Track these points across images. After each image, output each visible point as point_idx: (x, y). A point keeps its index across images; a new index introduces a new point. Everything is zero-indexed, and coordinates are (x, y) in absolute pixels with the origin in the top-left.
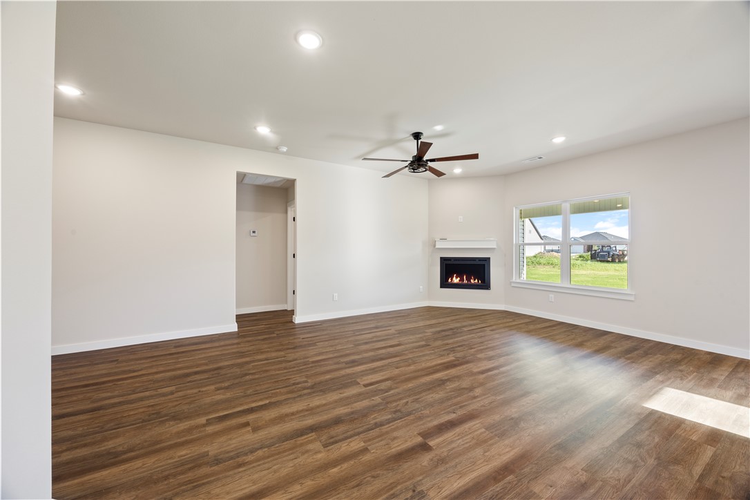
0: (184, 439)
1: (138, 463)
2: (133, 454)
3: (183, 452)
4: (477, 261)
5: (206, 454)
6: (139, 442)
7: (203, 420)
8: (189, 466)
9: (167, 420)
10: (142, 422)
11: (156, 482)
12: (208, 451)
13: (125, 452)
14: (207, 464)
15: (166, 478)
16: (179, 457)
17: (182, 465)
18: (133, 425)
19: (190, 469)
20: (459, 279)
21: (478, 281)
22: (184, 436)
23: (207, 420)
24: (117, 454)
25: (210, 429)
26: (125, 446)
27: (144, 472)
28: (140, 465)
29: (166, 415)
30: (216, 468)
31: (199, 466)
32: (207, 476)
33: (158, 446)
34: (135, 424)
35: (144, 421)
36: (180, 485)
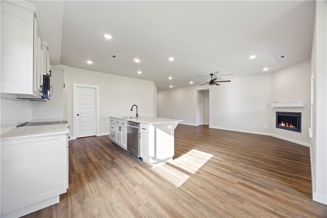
4: (294, 114)
20: (284, 124)
21: (294, 127)
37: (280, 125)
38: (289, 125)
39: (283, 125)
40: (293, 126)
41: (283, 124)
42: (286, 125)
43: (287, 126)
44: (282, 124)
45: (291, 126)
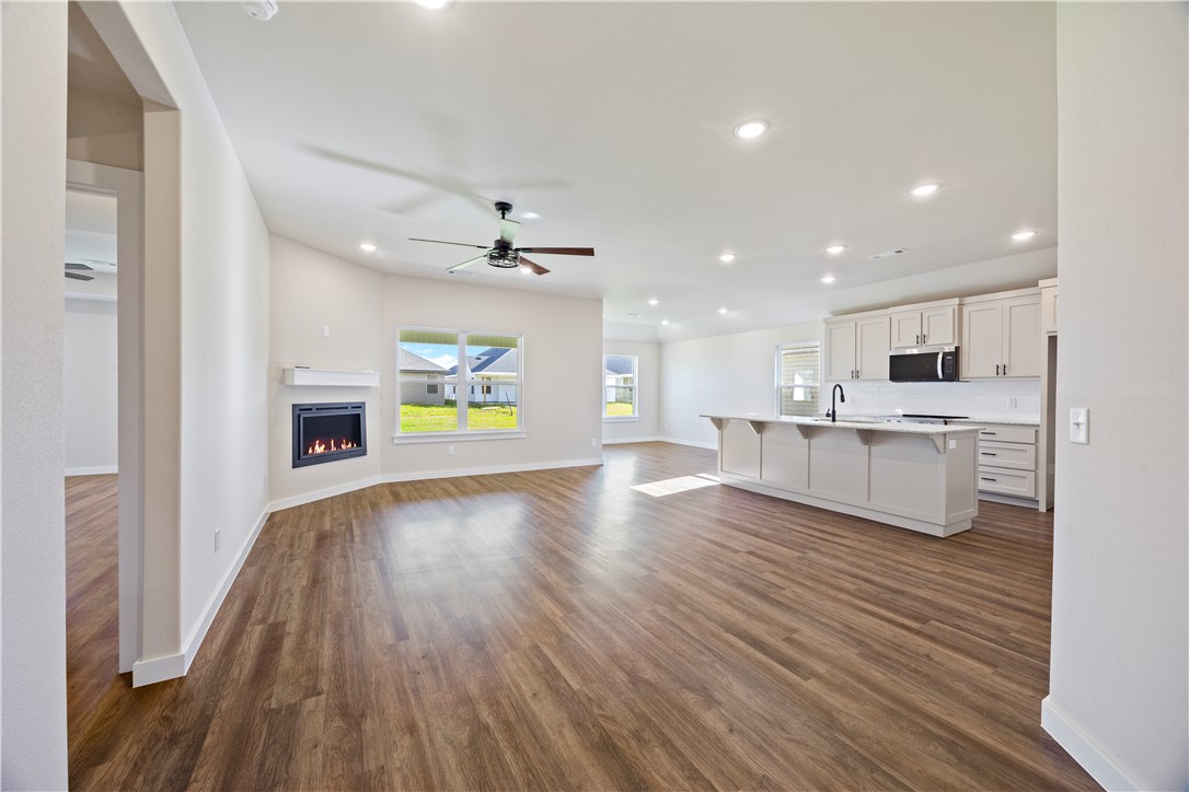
0: (860, 686)
1: (931, 709)
2: (930, 727)
3: (877, 674)
5: (860, 654)
6: (910, 736)
7: (812, 686)
8: (886, 661)
9: (844, 732)
10: (877, 769)
11: (926, 676)
12: (857, 655)
13: (938, 738)
14: (870, 648)
15: (915, 671)
16: (886, 675)
17: (891, 667)
18: (894, 780)
19: (889, 659)
20: (323, 446)
22: (854, 688)
23: (806, 679)
24: (951, 746)
25: (822, 668)
26: (931, 748)
27: (931, 694)
28: (930, 705)
29: (835, 741)
30: (869, 641)
31: (879, 654)
32: (883, 644)
33: (894, 706)
34: (890, 777)
35: (874, 769)
36: (910, 657)
37: (310, 451)
38: (338, 446)
39: (319, 449)
40: (350, 445)
41: (320, 446)
42: (328, 447)
43: (333, 449)
44: (317, 447)
45: (343, 446)
